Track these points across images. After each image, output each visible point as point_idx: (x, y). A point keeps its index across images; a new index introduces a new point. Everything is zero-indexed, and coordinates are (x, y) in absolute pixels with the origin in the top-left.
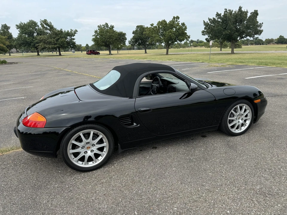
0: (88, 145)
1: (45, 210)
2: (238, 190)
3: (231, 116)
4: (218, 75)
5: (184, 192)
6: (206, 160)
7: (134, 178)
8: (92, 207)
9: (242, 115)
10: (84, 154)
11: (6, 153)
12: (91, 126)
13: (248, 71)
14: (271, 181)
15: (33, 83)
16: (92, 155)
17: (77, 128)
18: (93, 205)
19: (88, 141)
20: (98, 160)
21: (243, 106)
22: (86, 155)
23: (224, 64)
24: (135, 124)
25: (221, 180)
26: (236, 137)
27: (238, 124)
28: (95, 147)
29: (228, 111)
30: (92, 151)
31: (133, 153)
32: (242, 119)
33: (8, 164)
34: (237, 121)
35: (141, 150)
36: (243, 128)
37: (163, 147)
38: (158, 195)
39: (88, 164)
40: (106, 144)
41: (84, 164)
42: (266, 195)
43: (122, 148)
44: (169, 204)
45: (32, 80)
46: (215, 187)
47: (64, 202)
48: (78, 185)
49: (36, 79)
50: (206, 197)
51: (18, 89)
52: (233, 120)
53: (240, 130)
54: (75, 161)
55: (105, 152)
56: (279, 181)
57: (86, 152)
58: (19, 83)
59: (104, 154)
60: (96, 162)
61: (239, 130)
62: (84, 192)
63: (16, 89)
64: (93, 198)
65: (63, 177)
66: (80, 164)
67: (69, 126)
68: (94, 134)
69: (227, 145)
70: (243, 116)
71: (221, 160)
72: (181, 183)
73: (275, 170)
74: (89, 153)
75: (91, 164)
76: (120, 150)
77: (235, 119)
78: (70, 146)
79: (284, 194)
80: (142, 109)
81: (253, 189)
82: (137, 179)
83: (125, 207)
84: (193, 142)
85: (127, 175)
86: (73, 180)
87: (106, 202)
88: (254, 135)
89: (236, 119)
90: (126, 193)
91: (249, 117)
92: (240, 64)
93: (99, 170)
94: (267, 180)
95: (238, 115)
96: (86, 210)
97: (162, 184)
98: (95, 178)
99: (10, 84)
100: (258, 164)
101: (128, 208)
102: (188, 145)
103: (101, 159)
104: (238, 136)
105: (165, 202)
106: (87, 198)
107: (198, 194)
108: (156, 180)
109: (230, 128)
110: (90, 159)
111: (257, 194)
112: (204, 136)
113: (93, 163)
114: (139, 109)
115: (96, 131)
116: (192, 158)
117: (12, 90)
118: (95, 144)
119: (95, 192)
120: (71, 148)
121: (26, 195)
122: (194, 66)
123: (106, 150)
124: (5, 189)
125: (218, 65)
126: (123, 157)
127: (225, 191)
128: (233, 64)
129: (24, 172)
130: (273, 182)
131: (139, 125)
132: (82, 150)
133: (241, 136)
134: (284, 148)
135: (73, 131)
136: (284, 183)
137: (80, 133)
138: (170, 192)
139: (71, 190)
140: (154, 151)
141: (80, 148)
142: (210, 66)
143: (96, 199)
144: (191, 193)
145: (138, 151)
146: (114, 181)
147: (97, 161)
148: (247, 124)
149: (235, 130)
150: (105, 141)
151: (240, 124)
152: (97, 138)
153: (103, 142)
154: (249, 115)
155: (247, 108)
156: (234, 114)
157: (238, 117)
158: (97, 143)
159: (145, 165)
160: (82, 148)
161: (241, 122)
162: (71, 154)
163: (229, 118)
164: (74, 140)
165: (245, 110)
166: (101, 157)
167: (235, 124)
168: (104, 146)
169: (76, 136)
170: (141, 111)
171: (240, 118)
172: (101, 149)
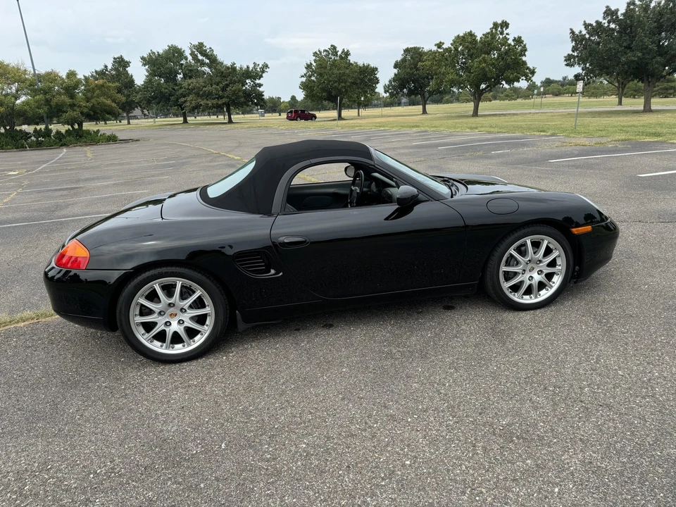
0: (172, 309)
1: (66, 424)
2: (457, 422)
3: (511, 263)
4: (573, 166)
5: (338, 416)
6: (424, 356)
7: (254, 381)
8: (149, 427)
9: (540, 261)
10: (163, 328)
11: (44, 320)
12: (175, 271)
13: (658, 157)
14: (544, 412)
15: (152, 183)
16: (180, 330)
17: (148, 274)
18: (153, 424)
19: (171, 301)
20: (194, 341)
21: (543, 240)
22: (167, 330)
23: (604, 140)
24: (273, 271)
25: (431, 399)
26: (522, 314)
27: (528, 283)
28: (186, 315)
29: (499, 250)
30: (181, 322)
31: (278, 335)
32: (541, 271)
33: (40, 339)
34: (527, 275)
35: (298, 330)
36: (545, 294)
37: (346, 325)
38: (283, 418)
39: (173, 348)
40: (209, 309)
41: (164, 347)
42: (512, 437)
43: (246, 320)
44: (295, 436)
45: (153, 176)
46: (408, 413)
47: (105, 413)
48: (143, 387)
50: (379, 430)
51: (116, 196)
52: (516, 274)
53: (536, 297)
54: (143, 338)
55: (207, 325)
56: (563, 414)
57: (168, 324)
58: (125, 184)
59: (206, 330)
60: (189, 345)
61: (533, 298)
62: (147, 400)
63: (113, 196)
64: (159, 412)
65: (124, 369)
66: (156, 346)
67: (130, 268)
68: (182, 286)
69: (491, 329)
70: (541, 264)
71: (457, 359)
72: (343, 399)
73: (568, 390)
74: (175, 327)
75: (179, 349)
76: (242, 326)
77: (520, 271)
78: (134, 310)
79: (555, 440)
80: (286, 241)
81: (491, 425)
82: (258, 383)
83: (208, 433)
84: (417, 319)
85: (244, 375)
86: (140, 376)
87: (178, 422)
88: (571, 310)
89: (524, 270)
90: (224, 408)
91: (560, 268)
92: (648, 139)
93: (194, 363)
94: (536, 409)
95: (529, 260)
96: (136, 431)
97: (302, 397)
98: (181, 376)
100: (538, 373)
101: (213, 436)
102: (403, 323)
103: (199, 340)
104: (528, 312)
105: (291, 431)
106: (149, 410)
107: (366, 423)
108: (293, 390)
109: (508, 292)
110: (176, 339)
111: (495, 434)
112: (449, 308)
113: (184, 346)
114: (281, 239)
115: (188, 283)
116: (394, 351)
118: (186, 307)
119: (169, 401)
120: (138, 312)
121: (46, 396)
122: (524, 145)
123: (210, 321)
124: (17, 382)
125: (587, 143)
126: (253, 341)
127: (425, 423)
128: (628, 140)
129: (61, 355)
130: (548, 413)
131: (281, 274)
132: (160, 318)
133: (538, 312)
134: (626, 344)
135: (140, 278)
136: (571, 417)
137: (155, 284)
138: (311, 413)
139: (126, 395)
140: (325, 332)
141: (156, 315)
142: (565, 144)
143: (162, 414)
144: (352, 420)
145: (291, 330)
146: (213, 384)
147: (192, 343)
148: (553, 285)
149: (522, 298)
150: (206, 304)
151: (533, 282)
152: (191, 296)
153: (203, 306)
154: (559, 262)
155: (551, 246)
156: (516, 259)
157: (530, 266)
158: (191, 307)
159: (288, 359)
160: (160, 314)
161: (537, 278)
162: (138, 324)
163: (503, 268)
164: (144, 298)
165: (548, 251)
166: (199, 336)
167: (522, 282)
168: (206, 314)
169: (146, 289)
170: (284, 244)
171: (533, 269)
172: (201, 320)
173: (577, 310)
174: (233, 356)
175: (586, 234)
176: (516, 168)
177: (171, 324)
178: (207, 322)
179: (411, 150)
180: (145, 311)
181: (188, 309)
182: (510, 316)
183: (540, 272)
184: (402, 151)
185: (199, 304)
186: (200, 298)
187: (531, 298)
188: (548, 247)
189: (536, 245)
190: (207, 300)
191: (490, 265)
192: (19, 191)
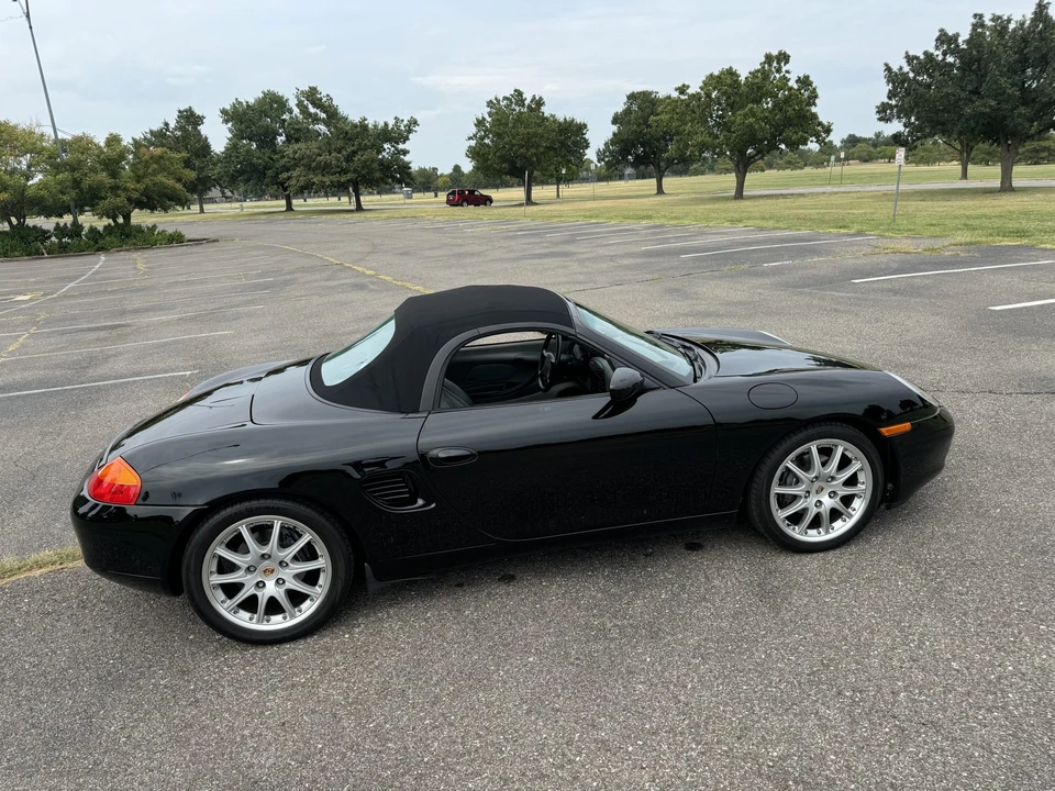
0: (267, 562)
1: (105, 752)
2: (703, 753)
3: (788, 481)
4: (889, 290)
5: (521, 741)
6: (654, 635)
7: (391, 678)
8: (231, 758)
9: (833, 478)
10: (253, 591)
11: (71, 565)
12: (271, 505)
13: (1022, 274)
14: (836, 736)
15: (236, 318)
16: (279, 593)
17: (230, 511)
18: (238, 753)
19: (266, 550)
20: (300, 611)
21: (836, 446)
22: (259, 594)
23: (938, 243)
24: (420, 502)
25: (665, 711)
26: (806, 559)
27: (814, 510)
28: (287, 571)
29: (770, 462)
30: (280, 582)
31: (429, 594)
32: (834, 492)
33: (65, 599)
34: (813, 500)
35: (460, 585)
36: (841, 527)
37: (535, 576)
38: (436, 744)
39: (268, 621)
40: (324, 562)
41: (254, 621)
42: (787, 781)
43: (379, 577)
44: (454, 778)
45: (238, 306)
46: (629, 736)
47: (164, 733)
48: (222, 686)
49: (253, 302)
50: (583, 766)
51: (184, 341)
52: (795, 498)
53: (827, 532)
54: (224, 607)
55: (320, 586)
56: (865, 739)
57: (260, 585)
58: (195, 319)
59: (319, 593)
60: (293, 617)
61: (823, 533)
62: (228, 710)
63: (177, 342)
64: (246, 732)
65: (193, 654)
66: (243, 619)
67: (202, 503)
68: (282, 527)
69: (759, 585)
70: (834, 483)
71: (705, 640)
72: (529, 712)
73: (874, 696)
74: (271, 589)
75: (277, 623)
76: (373, 584)
77: (802, 493)
78: (210, 565)
79: (853, 786)
80: (442, 455)
81: (755, 759)
82: (398, 683)
83: (322, 771)
84: (644, 567)
85: (377, 667)
86: (217, 667)
87: (276, 750)
88: (882, 552)
89: (808, 492)
90: (346, 725)
91: (863, 487)
92: (1007, 242)
93: (301, 644)
94: (824, 728)
95: (816, 477)
96: (211, 766)
97: (466, 708)
98: (281, 668)
99: (169, 323)
100: (828, 666)
101: (329, 775)
102: (623, 575)
103: (308, 609)
104: (815, 555)
105: (449, 768)
106: (231, 729)
107: (564, 755)
108: (454, 696)
109: (783, 526)
110: (274, 607)
111: (760, 775)
112: (694, 547)
113: (285, 618)
114: (434, 453)
115: (292, 522)
116: (609, 625)
117: (166, 344)
118: (287, 560)
119: (262, 713)
120: (214, 568)
121: (74, 702)
122: (813, 251)
123: (324, 580)
124: (30, 677)
125: (911, 249)
126: (391, 606)
127: (654, 754)
128: (976, 243)
129: (97, 628)
130: (842, 737)
131: (433, 505)
132: (249, 576)
133: (830, 555)
134: (965, 614)
135: (217, 518)
136: (878, 745)
137: (241, 525)
138: (479, 736)
139: (197, 701)
140: (502, 589)
141: (241, 573)
142: (877, 250)
143: (252, 736)
144: (542, 749)
145: (451, 586)
146: (330, 682)
147: (298, 614)
148: (853, 513)
149: (806, 533)
150: (319, 553)
151: (822, 510)
152: (296, 541)
153: (314, 556)
154: (861, 478)
155: (849, 455)
156: (795, 475)
157: (817, 485)
158: (296, 558)
159: (444, 640)
160: (248, 570)
161: (828, 503)
162: (214, 587)
163: (776, 489)
164: (223, 546)
165: (845, 462)
166: (308, 602)
167: (805, 511)
168: (319, 569)
169: (226, 534)
170: (437, 460)
171: (822, 489)
172: (311, 578)
173: (891, 553)
174: (360, 633)
175: (903, 435)
176: (802, 293)
177: (264, 585)
178: (321, 582)
179: (638, 260)
180: (225, 567)
181: (291, 561)
182: (788, 562)
183: (833, 494)
184: (625, 262)
185: (308, 553)
186: (309, 545)
187: (819, 533)
188: (843, 456)
189: (826, 453)
190: (321, 548)
191: (755, 485)
192: (32, 331)
